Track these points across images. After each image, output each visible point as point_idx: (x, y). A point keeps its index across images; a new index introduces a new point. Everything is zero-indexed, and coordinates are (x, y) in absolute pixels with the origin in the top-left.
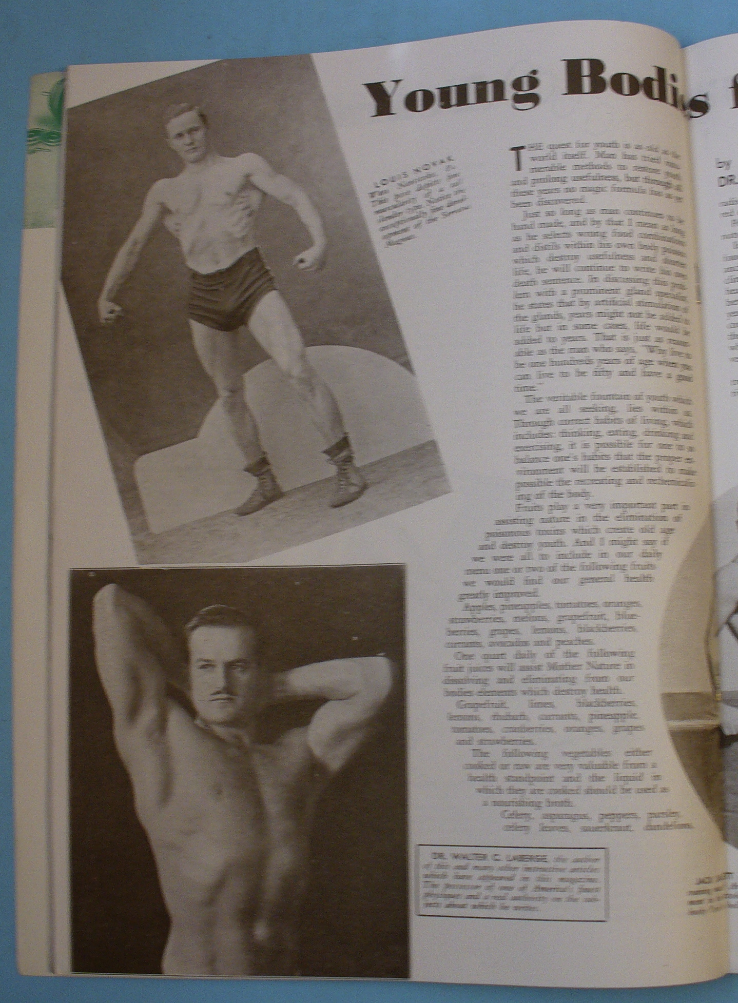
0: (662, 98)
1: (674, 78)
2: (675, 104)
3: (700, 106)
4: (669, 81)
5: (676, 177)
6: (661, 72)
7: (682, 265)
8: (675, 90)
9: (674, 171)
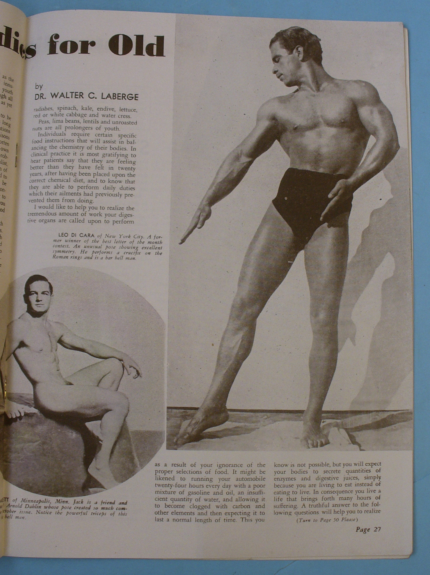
0: (7, 45)
1: (17, 34)
2: (16, 49)
3: (31, 52)
4: (13, 35)
5: (10, 92)
6: (9, 30)
7: (7, 144)
8: (16, 42)
9: (9, 89)
